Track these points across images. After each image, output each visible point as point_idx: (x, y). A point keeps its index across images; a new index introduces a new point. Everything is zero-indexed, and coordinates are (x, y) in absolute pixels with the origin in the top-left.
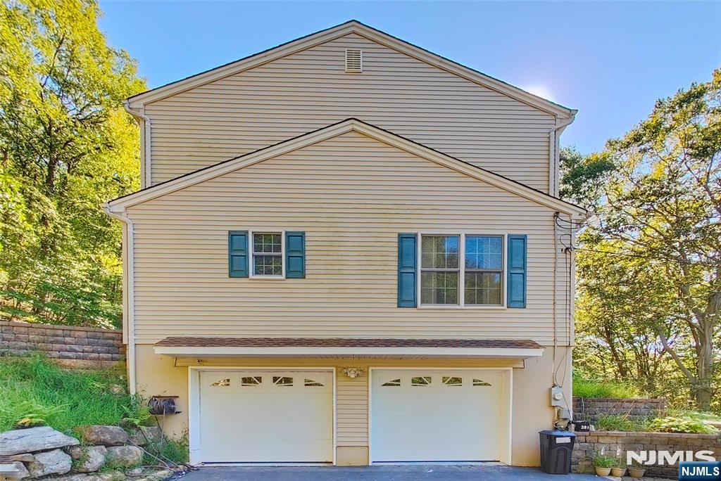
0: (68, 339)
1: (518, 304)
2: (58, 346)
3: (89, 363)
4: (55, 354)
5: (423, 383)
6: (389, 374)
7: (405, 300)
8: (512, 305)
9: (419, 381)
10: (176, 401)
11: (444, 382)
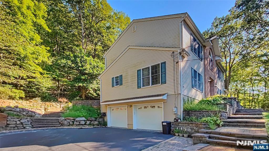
0: (94, 103)
1: (164, 83)
2: (93, 104)
3: (97, 107)
4: (93, 105)
5: (146, 108)
6: (139, 106)
7: (139, 87)
8: (162, 83)
9: (145, 107)
10: (106, 114)
11: (151, 107)
